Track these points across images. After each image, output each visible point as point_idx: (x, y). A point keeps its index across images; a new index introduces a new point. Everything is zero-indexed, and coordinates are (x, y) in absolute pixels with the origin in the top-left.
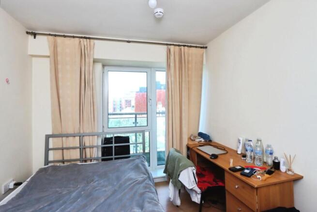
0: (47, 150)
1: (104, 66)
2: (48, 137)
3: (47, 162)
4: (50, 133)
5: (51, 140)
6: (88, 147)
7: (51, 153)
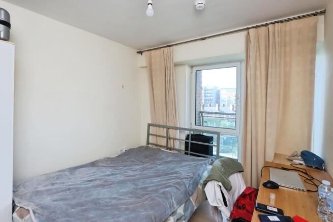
0: (149, 134)
1: (192, 67)
2: (149, 125)
3: (148, 143)
4: (150, 123)
5: (151, 127)
6: (172, 138)
7: (151, 137)
